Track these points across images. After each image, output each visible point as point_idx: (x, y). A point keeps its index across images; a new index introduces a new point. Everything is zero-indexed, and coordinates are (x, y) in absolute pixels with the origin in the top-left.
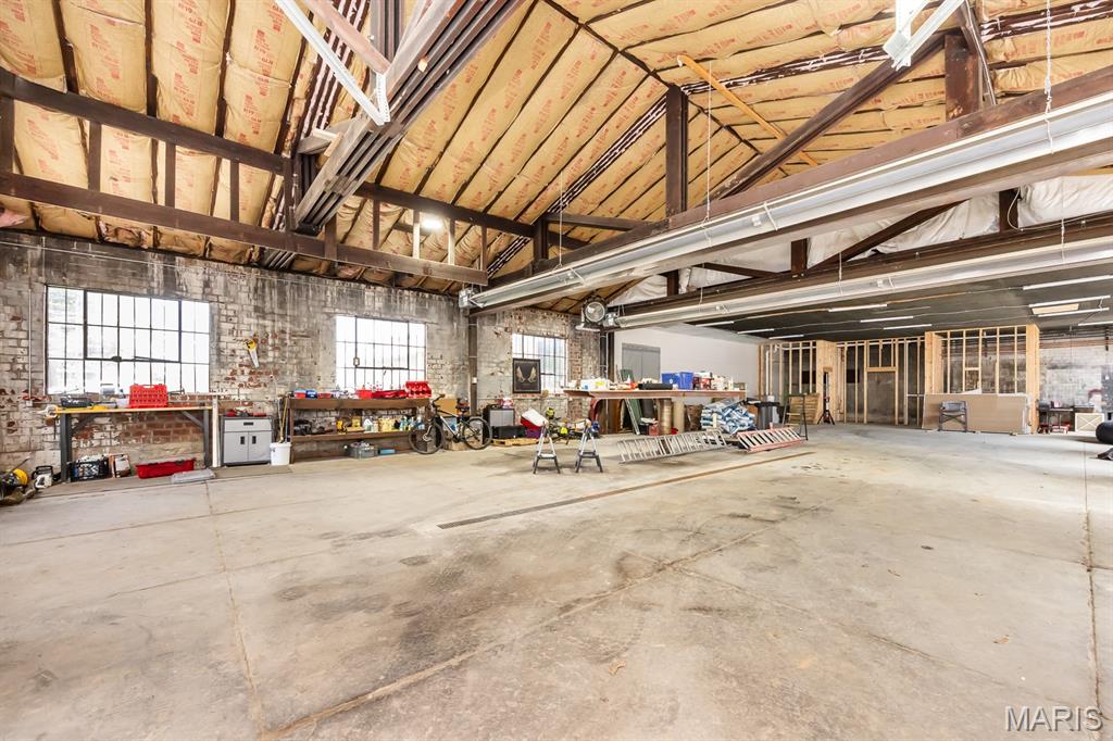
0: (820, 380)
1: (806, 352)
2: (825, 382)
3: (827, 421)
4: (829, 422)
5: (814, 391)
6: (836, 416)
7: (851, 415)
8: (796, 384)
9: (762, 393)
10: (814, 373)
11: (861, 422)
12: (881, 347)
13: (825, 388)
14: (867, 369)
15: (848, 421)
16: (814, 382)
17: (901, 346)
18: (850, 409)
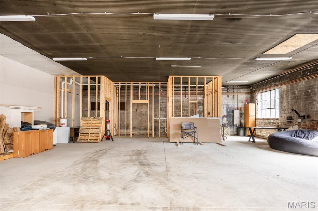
0: (103, 106)
1: (93, 88)
2: (106, 109)
3: (108, 138)
4: (109, 139)
5: (99, 115)
6: (113, 133)
7: (122, 131)
8: (85, 111)
9: (58, 117)
10: (99, 103)
11: (128, 135)
12: (140, 88)
13: (106, 113)
14: (132, 101)
15: (121, 135)
16: (99, 109)
17: (151, 87)
18: (122, 127)
